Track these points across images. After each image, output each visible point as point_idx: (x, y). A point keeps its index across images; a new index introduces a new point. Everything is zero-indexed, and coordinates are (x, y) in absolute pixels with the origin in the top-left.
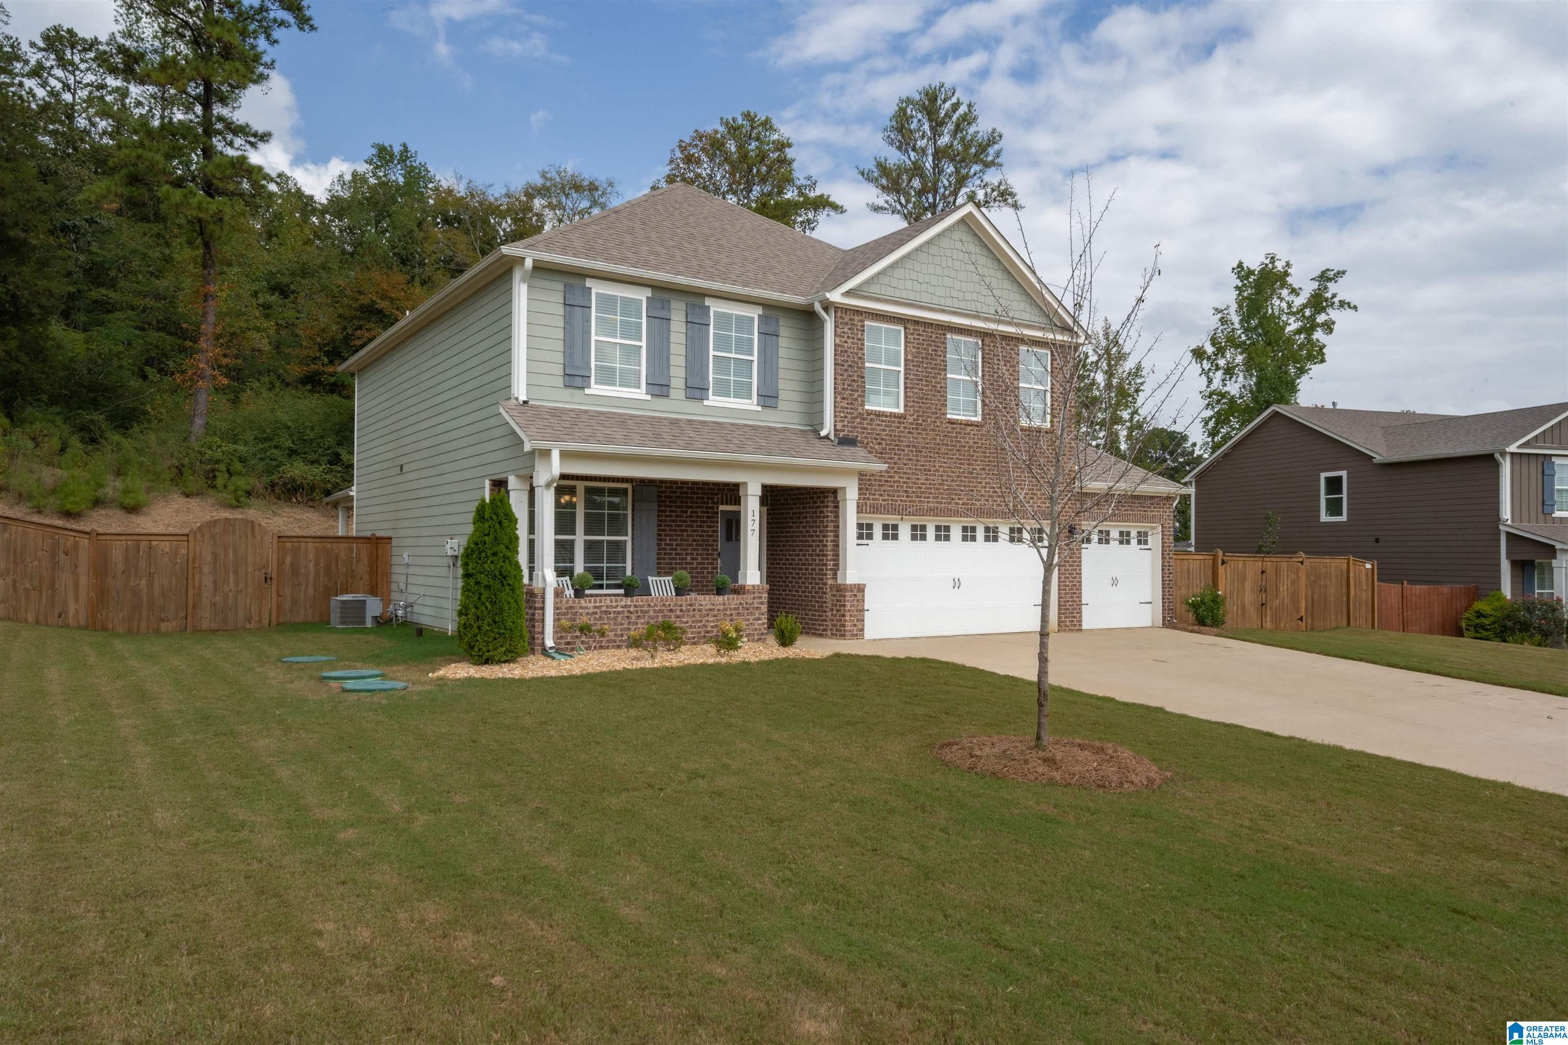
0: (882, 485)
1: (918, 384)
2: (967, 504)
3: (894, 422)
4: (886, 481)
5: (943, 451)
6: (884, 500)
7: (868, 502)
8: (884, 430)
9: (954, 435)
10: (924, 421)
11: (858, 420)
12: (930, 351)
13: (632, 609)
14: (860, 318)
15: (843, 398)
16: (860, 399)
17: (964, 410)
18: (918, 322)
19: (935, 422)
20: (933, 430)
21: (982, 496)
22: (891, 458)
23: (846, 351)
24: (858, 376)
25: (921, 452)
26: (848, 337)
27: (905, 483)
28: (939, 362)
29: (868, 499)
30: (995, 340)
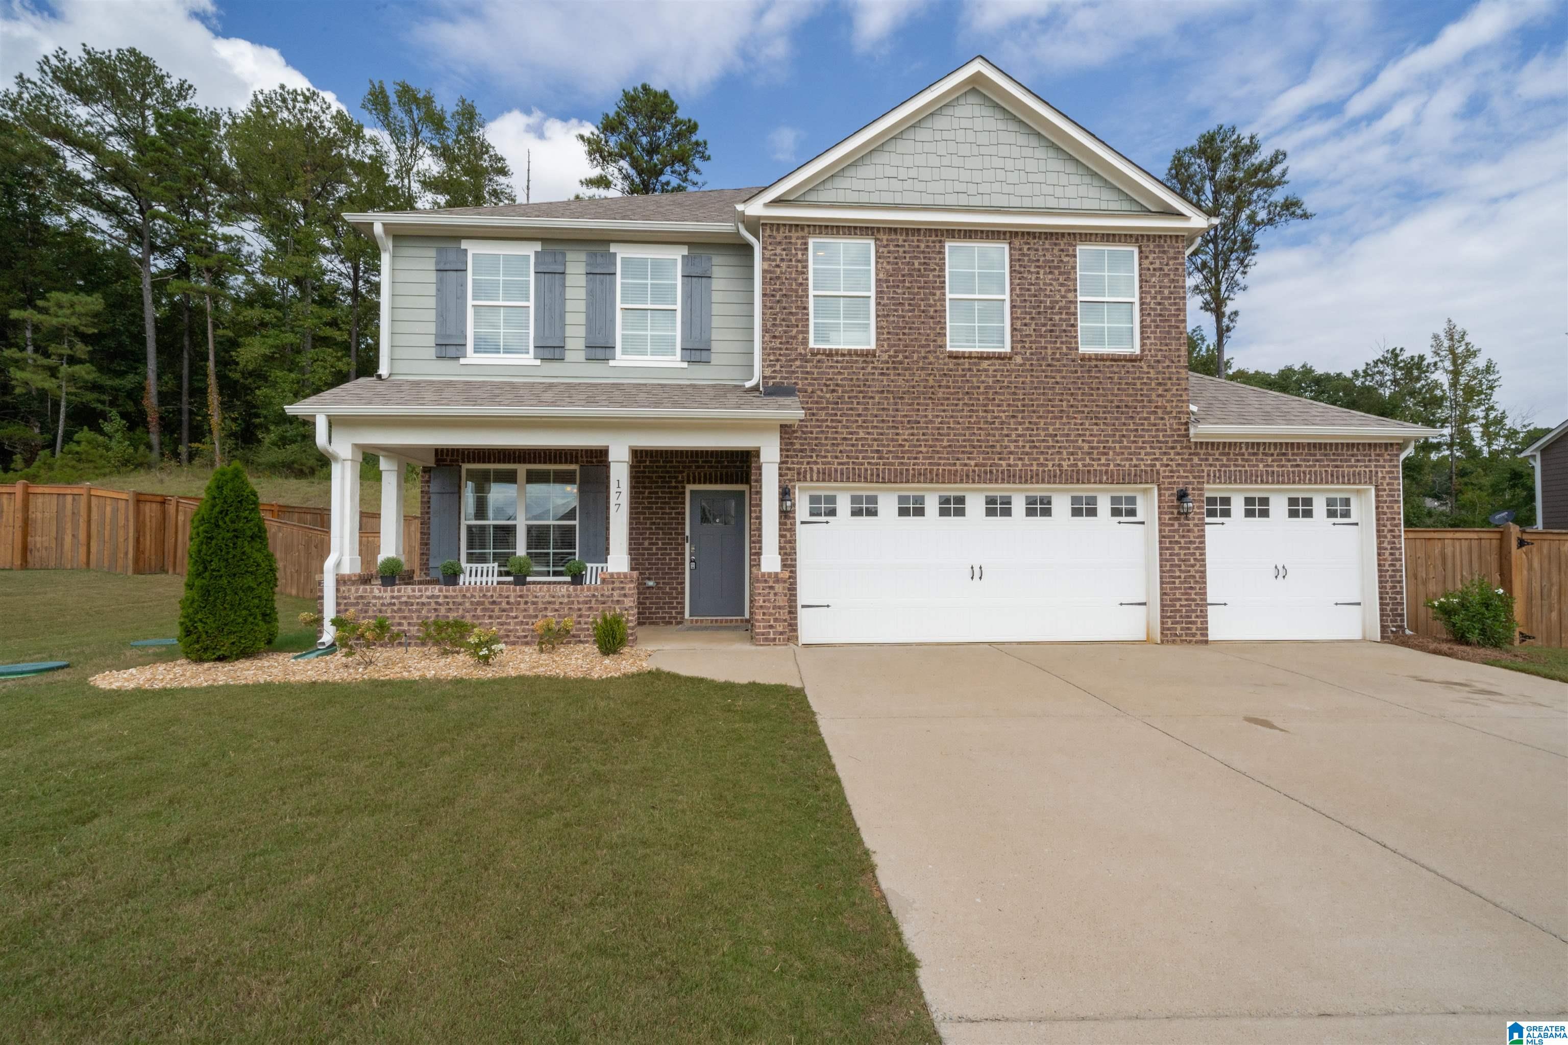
0: (838, 445)
1: (896, 310)
2: (984, 465)
3: (857, 361)
4: (845, 439)
5: (940, 395)
6: (839, 464)
7: (815, 467)
8: (840, 373)
9: (960, 372)
10: (906, 357)
11: (798, 363)
12: (916, 266)
13: (440, 600)
14: (800, 234)
15: (774, 337)
16: (801, 336)
17: (980, 341)
18: (895, 230)
19: (925, 358)
20: (923, 369)
21: (1011, 453)
22: (851, 409)
23: (778, 278)
24: (797, 307)
25: (902, 398)
26: (782, 260)
27: (875, 440)
28: (931, 278)
29: (816, 463)
30: (1032, 241)
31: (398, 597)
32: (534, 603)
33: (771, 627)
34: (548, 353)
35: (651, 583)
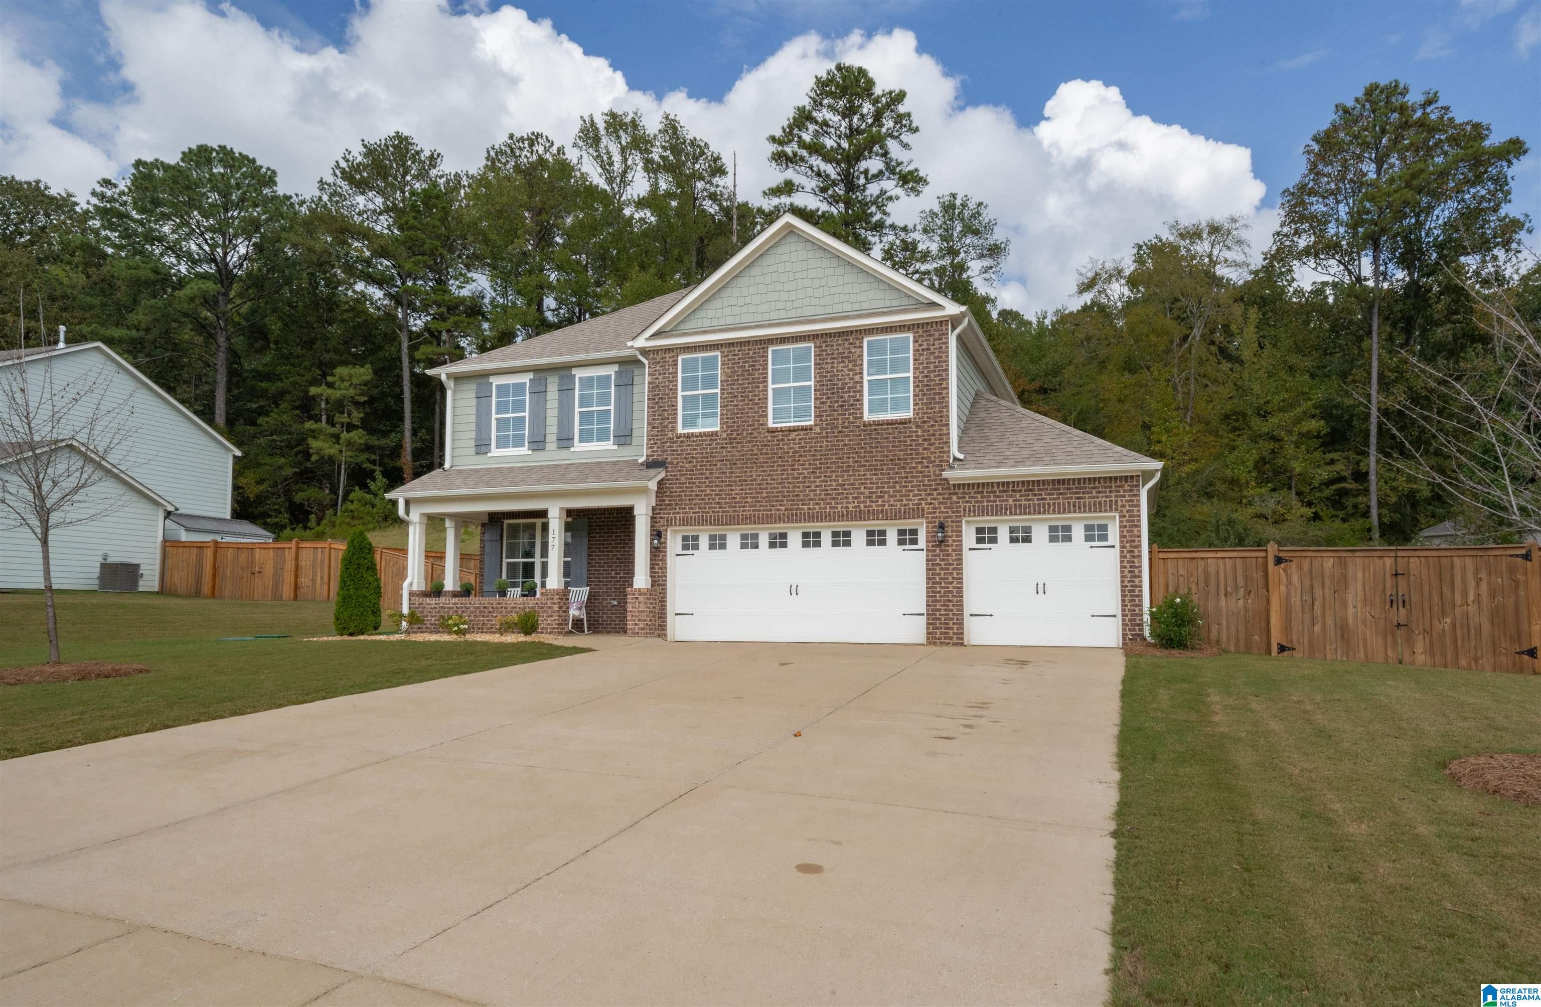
0: (692, 500)
1: (732, 401)
2: (792, 509)
3: (706, 440)
4: (697, 495)
5: (762, 460)
6: (694, 513)
7: (677, 516)
8: (695, 449)
9: (776, 442)
10: (738, 434)
11: (668, 444)
12: (747, 368)
14: (671, 354)
15: (654, 428)
16: (670, 426)
17: (794, 417)
18: (733, 343)
19: (752, 434)
20: (750, 442)
21: (811, 500)
22: (702, 474)
23: (657, 387)
24: (669, 406)
25: (735, 464)
26: (660, 374)
27: (717, 495)
28: (757, 375)
29: (678, 513)
30: (828, 340)
31: (438, 604)
32: (506, 608)
33: (636, 624)
34: (535, 446)
35: (615, 603)
